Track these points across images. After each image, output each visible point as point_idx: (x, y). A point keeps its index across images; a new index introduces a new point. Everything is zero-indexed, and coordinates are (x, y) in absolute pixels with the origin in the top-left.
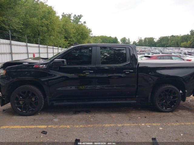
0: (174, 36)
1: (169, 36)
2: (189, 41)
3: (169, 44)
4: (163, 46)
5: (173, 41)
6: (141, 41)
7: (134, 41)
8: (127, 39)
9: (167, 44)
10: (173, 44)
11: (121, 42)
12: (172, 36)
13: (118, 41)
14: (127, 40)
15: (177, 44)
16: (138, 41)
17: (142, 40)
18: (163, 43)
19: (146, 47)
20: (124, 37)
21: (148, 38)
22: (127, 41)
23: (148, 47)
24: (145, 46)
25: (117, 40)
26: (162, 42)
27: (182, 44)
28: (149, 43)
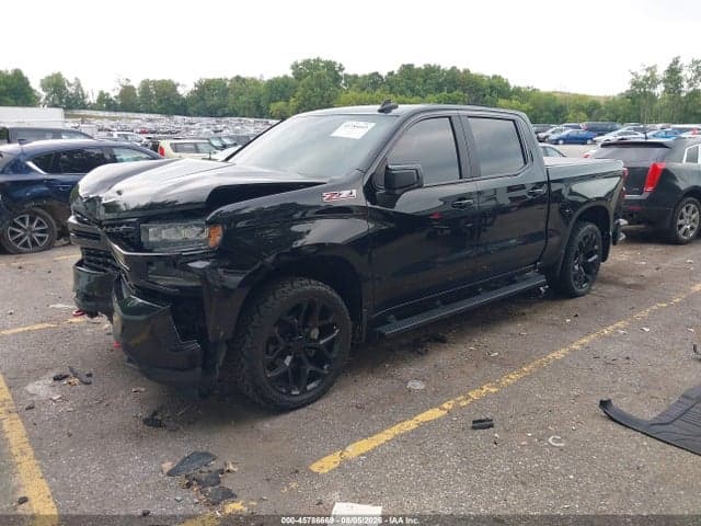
0: (244, 80)
1: (226, 79)
2: (292, 100)
3: (231, 106)
4: (211, 112)
5: (241, 94)
6: (127, 91)
7: (101, 93)
8: (72, 81)
9: (225, 106)
10: (244, 108)
11: (44, 94)
12: (238, 78)
13: (30, 89)
14: (70, 85)
15: (258, 107)
16: (117, 93)
17: (132, 88)
18: (209, 103)
19: (152, 116)
20: (56, 72)
21: (155, 82)
22: (71, 90)
23: (158, 116)
24: (147, 112)
25: (28, 83)
26: (205, 97)
27: (274, 107)
28: (161, 101)
